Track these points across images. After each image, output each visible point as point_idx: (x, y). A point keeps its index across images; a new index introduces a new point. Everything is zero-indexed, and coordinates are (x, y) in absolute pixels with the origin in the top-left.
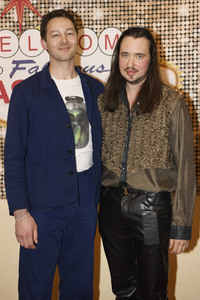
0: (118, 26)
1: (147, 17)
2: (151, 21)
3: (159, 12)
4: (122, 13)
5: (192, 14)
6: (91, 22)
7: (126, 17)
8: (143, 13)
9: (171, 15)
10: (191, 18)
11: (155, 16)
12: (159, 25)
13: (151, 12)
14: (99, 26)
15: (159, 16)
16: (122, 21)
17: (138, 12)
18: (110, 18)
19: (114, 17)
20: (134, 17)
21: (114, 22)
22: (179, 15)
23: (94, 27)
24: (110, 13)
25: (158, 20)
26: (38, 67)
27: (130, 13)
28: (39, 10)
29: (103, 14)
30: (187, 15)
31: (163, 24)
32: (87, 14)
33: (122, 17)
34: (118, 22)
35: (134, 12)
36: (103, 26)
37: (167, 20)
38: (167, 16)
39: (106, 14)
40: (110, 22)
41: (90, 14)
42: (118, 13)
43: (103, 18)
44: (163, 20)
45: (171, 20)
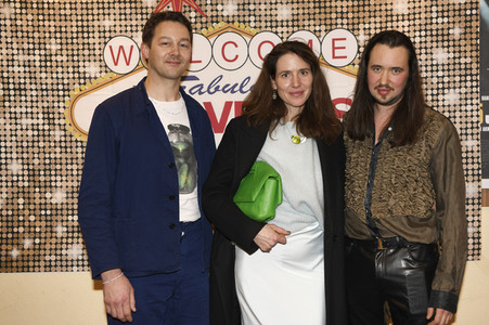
0: (312, 28)
1: (350, 15)
2: (356, 21)
3: (367, 8)
4: (317, 11)
5: (412, 11)
6: (274, 24)
7: (323, 16)
8: (345, 10)
9: (384, 13)
10: (412, 17)
11: (361, 15)
12: (367, 26)
13: (356, 9)
14: (285, 29)
15: (367, 14)
16: (318, 22)
17: (339, 10)
18: (301, 17)
19: (307, 17)
20: (334, 16)
21: (306, 23)
22: (394, 13)
23: (279, 29)
24: (301, 11)
25: (367, 20)
26: (202, 86)
27: (328, 10)
28: (203, 8)
29: (290, 12)
30: (406, 12)
31: (373, 26)
32: (268, 13)
33: (317, 16)
34: (312, 22)
35: (333, 10)
36: (290, 29)
37: (378, 19)
38: (378, 14)
39: (295, 12)
40: (301, 23)
41: (274, 12)
42: (312, 11)
43: (290, 18)
44: (372, 20)
45: (384, 19)
